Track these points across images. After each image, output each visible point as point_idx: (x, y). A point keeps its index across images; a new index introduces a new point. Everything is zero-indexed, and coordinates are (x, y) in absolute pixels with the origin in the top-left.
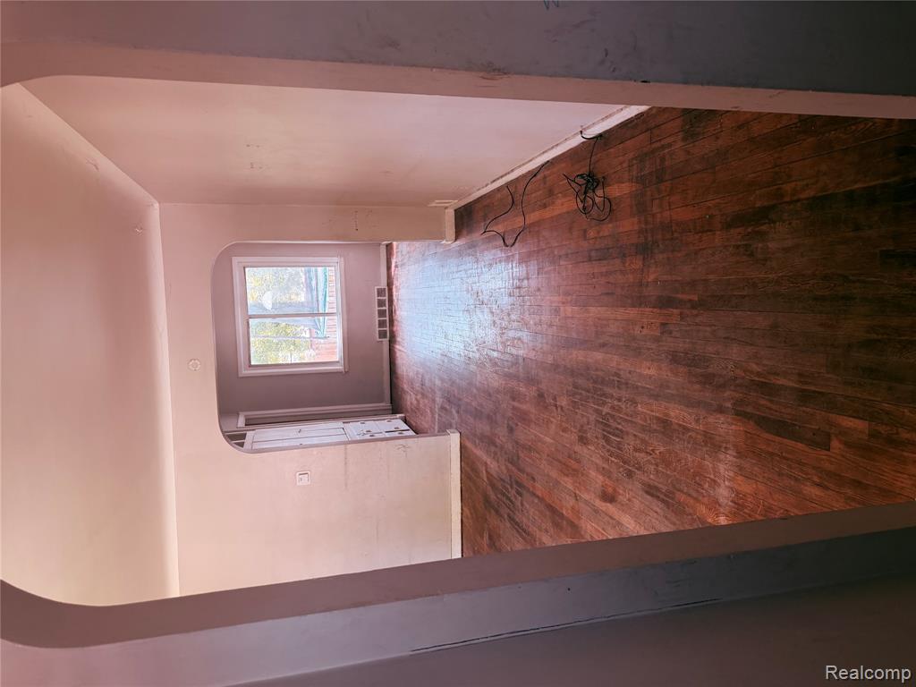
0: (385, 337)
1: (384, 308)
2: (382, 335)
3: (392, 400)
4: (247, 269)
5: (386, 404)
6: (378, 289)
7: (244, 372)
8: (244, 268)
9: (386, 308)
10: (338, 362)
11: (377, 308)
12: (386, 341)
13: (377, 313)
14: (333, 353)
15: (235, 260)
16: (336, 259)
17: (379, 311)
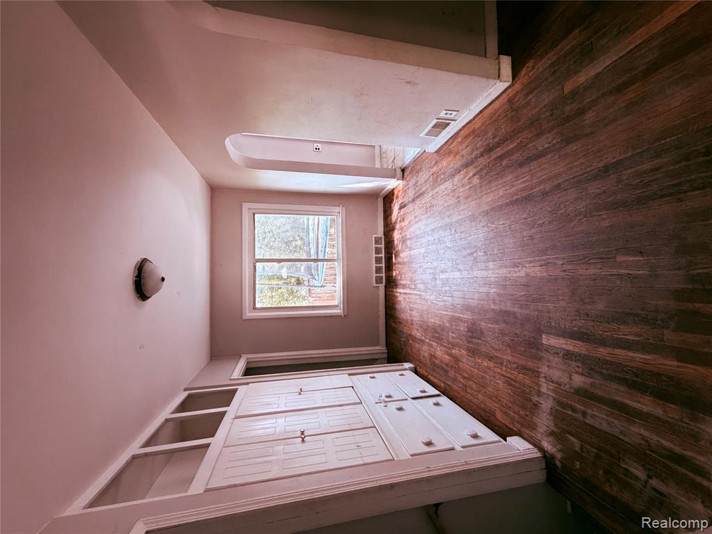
0: (381, 283)
1: (380, 255)
2: (379, 280)
3: (388, 344)
4: (256, 215)
5: (381, 348)
6: (375, 238)
7: (249, 314)
8: (254, 214)
9: (383, 255)
10: (337, 306)
11: (374, 255)
12: (382, 286)
13: (374, 259)
14: (332, 298)
15: (246, 206)
16: (338, 209)
17: (376, 257)
